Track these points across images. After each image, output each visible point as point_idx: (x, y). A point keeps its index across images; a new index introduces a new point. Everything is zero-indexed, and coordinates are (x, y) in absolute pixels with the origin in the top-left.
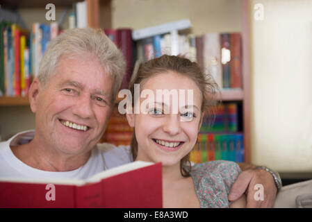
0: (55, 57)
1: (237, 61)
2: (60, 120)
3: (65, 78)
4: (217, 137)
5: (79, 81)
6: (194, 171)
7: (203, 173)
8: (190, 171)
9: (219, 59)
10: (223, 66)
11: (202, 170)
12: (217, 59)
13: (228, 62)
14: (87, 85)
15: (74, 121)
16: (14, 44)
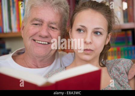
0: (29, 7)
1: (131, 8)
2: (34, 40)
3: (33, 17)
4: (122, 48)
5: (40, 18)
6: (108, 64)
7: (113, 65)
8: (106, 64)
9: (121, 7)
10: (124, 11)
11: (112, 63)
12: (120, 8)
13: (126, 9)
14: (45, 20)
15: (40, 40)
16: (15, 5)
